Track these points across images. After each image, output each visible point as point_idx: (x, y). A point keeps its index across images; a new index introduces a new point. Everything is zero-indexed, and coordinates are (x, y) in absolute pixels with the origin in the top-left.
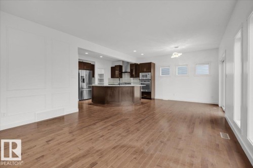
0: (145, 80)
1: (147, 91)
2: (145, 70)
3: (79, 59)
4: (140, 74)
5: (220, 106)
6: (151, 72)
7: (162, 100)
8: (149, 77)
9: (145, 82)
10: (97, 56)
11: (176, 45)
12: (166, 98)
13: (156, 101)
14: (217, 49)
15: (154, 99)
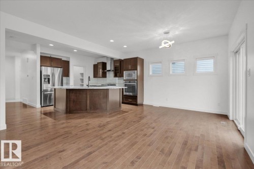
0: (130, 81)
1: (131, 94)
2: (130, 67)
3: (41, 53)
4: (124, 72)
5: (231, 118)
6: (137, 69)
7: (152, 106)
8: (134, 76)
9: (130, 82)
10: (69, 49)
11: (166, 30)
12: (156, 104)
13: (145, 108)
14: (226, 36)
15: (142, 105)
